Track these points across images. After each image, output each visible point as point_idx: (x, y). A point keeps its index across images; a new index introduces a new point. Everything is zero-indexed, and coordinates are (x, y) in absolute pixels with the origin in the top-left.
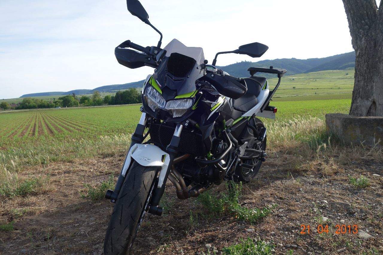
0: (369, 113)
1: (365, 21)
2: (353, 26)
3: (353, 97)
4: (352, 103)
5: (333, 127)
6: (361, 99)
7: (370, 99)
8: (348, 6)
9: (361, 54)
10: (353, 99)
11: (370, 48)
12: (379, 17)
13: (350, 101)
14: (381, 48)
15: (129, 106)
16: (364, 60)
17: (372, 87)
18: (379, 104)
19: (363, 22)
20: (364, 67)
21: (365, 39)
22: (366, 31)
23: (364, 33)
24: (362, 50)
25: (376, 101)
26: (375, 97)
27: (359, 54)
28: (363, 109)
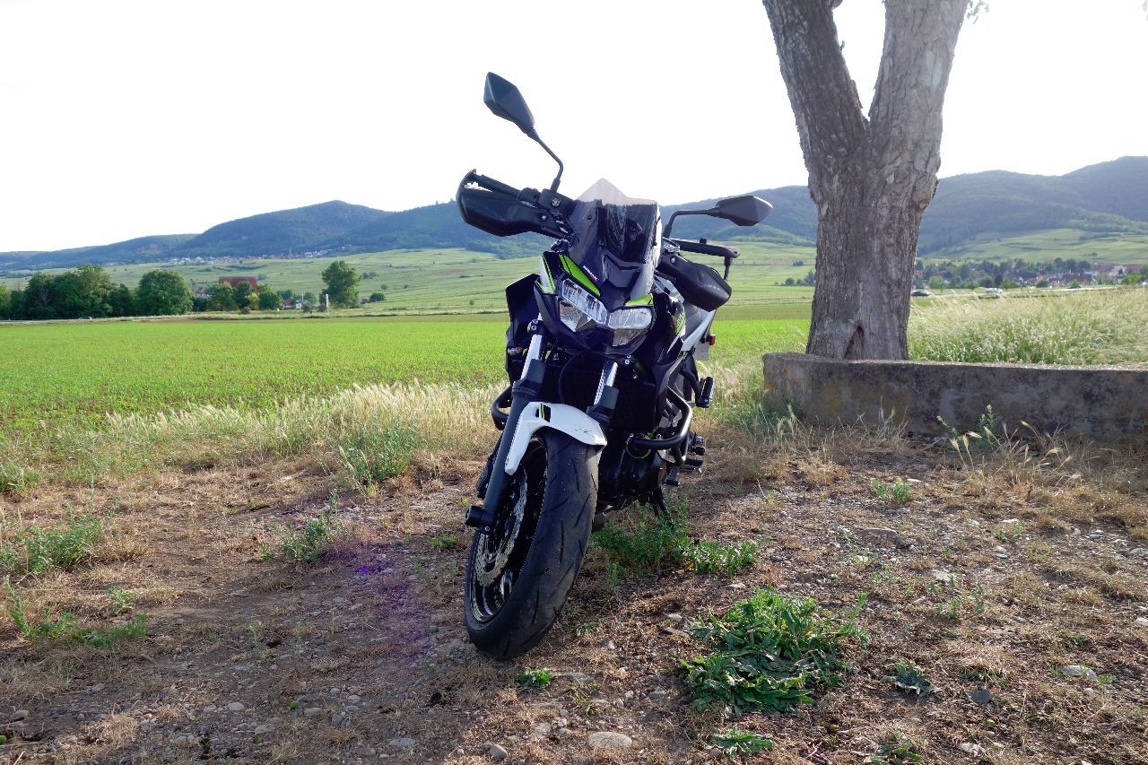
0: (848, 353)
1: (837, 136)
2: (811, 145)
3: (814, 313)
4: (813, 328)
5: (784, 383)
6: (831, 320)
7: (852, 321)
8: (799, 96)
9: (831, 214)
10: (813, 319)
11: (853, 200)
12: (871, 130)
13: (807, 323)
14: (876, 204)
15: (78, 324)
16: (839, 229)
17: (856, 291)
18: (872, 334)
19: (834, 136)
20: (838, 243)
21: (840, 178)
22: (841, 160)
23: (837, 163)
24: (832, 203)
25: (863, 326)
26: (862, 315)
27: (827, 213)
28: (837, 343)
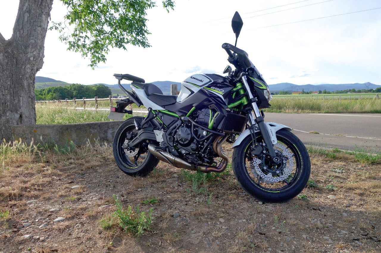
6: (10, 112)
7: (18, 113)
14: (25, 67)
25: (22, 114)
26: (22, 110)
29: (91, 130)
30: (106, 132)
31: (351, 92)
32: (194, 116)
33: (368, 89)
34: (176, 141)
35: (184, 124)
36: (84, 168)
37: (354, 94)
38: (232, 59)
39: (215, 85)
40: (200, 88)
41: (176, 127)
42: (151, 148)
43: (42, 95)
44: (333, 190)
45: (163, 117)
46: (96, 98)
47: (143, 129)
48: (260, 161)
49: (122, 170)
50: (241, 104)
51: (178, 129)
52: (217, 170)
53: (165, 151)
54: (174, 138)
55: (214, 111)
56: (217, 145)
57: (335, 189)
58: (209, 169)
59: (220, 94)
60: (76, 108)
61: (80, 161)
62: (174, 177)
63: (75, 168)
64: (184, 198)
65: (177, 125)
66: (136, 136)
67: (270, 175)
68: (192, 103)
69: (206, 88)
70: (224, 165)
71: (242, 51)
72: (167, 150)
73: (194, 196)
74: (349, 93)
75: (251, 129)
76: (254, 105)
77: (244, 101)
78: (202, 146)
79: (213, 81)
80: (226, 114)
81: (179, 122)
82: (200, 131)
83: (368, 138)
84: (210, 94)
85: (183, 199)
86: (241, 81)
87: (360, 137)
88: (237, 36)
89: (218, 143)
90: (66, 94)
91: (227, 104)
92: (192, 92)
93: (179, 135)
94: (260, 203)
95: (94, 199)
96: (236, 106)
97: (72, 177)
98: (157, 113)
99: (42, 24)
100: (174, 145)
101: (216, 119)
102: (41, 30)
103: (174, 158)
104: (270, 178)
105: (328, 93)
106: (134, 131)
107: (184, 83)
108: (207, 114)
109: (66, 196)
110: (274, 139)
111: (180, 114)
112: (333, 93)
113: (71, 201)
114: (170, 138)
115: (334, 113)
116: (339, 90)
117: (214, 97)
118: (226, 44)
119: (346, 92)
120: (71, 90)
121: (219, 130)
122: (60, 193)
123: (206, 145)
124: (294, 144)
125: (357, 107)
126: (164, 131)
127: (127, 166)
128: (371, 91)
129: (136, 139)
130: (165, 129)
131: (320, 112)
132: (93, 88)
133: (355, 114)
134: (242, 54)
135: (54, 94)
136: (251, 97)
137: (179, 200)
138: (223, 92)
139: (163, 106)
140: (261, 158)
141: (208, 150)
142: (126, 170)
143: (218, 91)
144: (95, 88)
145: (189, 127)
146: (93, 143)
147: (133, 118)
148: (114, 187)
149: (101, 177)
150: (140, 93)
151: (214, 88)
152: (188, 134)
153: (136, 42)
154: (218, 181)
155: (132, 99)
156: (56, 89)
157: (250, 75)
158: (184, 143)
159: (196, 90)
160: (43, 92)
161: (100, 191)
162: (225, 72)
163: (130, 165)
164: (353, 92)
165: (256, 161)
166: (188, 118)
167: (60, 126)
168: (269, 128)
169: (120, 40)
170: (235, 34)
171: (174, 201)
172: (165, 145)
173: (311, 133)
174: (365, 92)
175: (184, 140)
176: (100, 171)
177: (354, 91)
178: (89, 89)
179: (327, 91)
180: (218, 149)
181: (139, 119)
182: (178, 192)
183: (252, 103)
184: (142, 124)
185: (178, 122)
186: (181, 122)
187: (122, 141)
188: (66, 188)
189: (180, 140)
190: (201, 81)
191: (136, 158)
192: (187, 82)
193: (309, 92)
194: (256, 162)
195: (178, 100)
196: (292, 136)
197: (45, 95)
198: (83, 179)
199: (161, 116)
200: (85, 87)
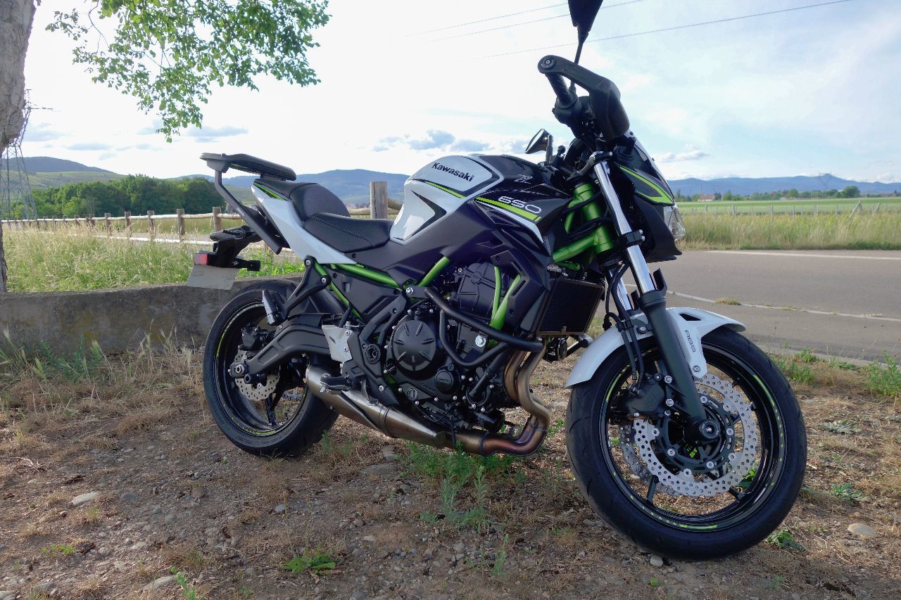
29: (151, 307)
30: (194, 311)
31: (788, 197)
32: (444, 283)
33: (828, 190)
34: (390, 360)
35: (414, 310)
36: (120, 426)
37: (795, 200)
38: (567, 110)
39: (508, 189)
40: (464, 199)
41: (387, 318)
42: (314, 378)
43: (53, 203)
44: (856, 504)
45: (348, 285)
46: (181, 214)
47: (289, 319)
48: (655, 432)
49: (232, 440)
50: (591, 249)
51: (395, 323)
52: (515, 448)
53: (357, 388)
54: (384, 352)
55: (509, 273)
56: (515, 378)
57: (863, 499)
58: (489, 443)
59: (530, 220)
60: (131, 238)
61: (113, 404)
62: (384, 460)
63: (94, 427)
64: (419, 543)
65: (391, 312)
66: (269, 339)
67: (686, 475)
68: (442, 245)
69: (482, 199)
70: (538, 433)
71: (605, 82)
72: (364, 386)
73: (449, 537)
74: (783, 200)
75: (625, 330)
76: (634, 253)
77: (601, 240)
78: (471, 379)
79: (502, 179)
80: (547, 282)
81: (398, 303)
82: (464, 333)
83: (862, 316)
84: (496, 220)
85: (413, 550)
86: (590, 178)
87: (844, 315)
88: (583, 36)
89: (519, 369)
90: (113, 200)
91: (549, 251)
92: (440, 212)
93: (400, 343)
94: (656, 561)
95: (133, 547)
96: (575, 254)
97: (82, 459)
98: (331, 273)
99: (15, 14)
100: (385, 371)
101: (517, 299)
102: (14, 30)
103: (383, 412)
104: (687, 485)
105: (735, 200)
106: (261, 324)
107: (415, 182)
108: (484, 281)
109: (48, 537)
110: (696, 359)
111: (403, 278)
112: (748, 199)
113: (60, 560)
114: (371, 351)
115: (762, 249)
116: (760, 193)
117: (509, 229)
118: (551, 58)
119: (777, 196)
120: (124, 189)
121: (525, 331)
122: (30, 527)
123: (482, 374)
124: (756, 377)
125: (816, 235)
126: (352, 329)
127: (244, 426)
128: (832, 194)
129: (270, 351)
130: (358, 320)
131: (729, 246)
132: (180, 186)
133: (814, 251)
134: (606, 91)
135: (84, 202)
136: (624, 227)
137: (403, 554)
138: (538, 215)
139: (350, 253)
140: (659, 422)
141: (488, 392)
142: (241, 439)
143: (524, 209)
144: (183, 186)
145: (430, 318)
146: (157, 342)
147: (260, 285)
148: (203, 497)
149: (167, 458)
150: (281, 212)
151: (509, 199)
152: (428, 342)
153: (279, 70)
154: (514, 472)
155: (256, 228)
156: (88, 188)
157: (620, 159)
158: (414, 368)
159: (451, 204)
160: (55, 194)
161: (159, 512)
162: (531, 151)
163: (254, 422)
164: (793, 196)
165: (641, 429)
166: (426, 290)
167: (62, 298)
168: (682, 325)
169: (240, 65)
170: (575, 30)
171: (385, 557)
172: (356, 370)
173: (720, 302)
174: (820, 197)
175: (415, 359)
176: (166, 436)
177: (795, 194)
178: (169, 189)
179: (734, 194)
180: (521, 389)
181: (277, 289)
182: (397, 519)
183: (629, 249)
184: (286, 306)
185: (396, 300)
186: (404, 301)
187: (228, 355)
188: (55, 503)
189: (402, 359)
190: (467, 177)
191: (271, 403)
192: (423, 181)
193: (691, 197)
194: (642, 434)
195: (394, 234)
196: (749, 349)
197: (60, 202)
198: (113, 469)
199: (344, 284)
200: (160, 183)
